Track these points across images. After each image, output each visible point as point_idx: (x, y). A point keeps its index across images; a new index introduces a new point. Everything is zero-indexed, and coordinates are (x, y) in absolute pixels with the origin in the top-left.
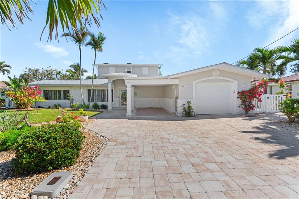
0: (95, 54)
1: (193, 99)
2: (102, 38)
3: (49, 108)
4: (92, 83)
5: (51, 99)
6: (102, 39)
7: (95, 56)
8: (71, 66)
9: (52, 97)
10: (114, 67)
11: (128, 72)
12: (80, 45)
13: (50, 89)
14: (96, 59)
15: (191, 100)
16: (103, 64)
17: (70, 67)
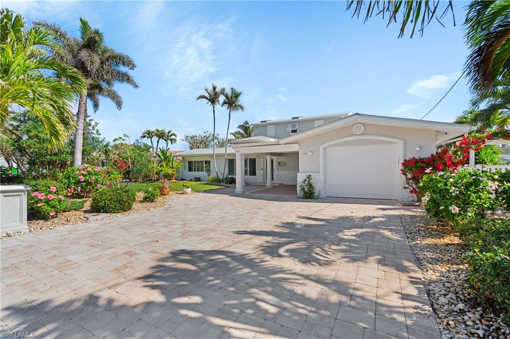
0: (230, 115)
1: (319, 172)
2: (236, 93)
3: (191, 180)
4: (226, 151)
5: (195, 171)
6: (237, 95)
7: (230, 118)
8: (240, 127)
9: (195, 169)
10: (274, 126)
11: (294, 131)
12: (214, 107)
13: (193, 159)
14: (230, 121)
15: (311, 174)
16: (260, 122)
17: (238, 128)
